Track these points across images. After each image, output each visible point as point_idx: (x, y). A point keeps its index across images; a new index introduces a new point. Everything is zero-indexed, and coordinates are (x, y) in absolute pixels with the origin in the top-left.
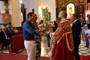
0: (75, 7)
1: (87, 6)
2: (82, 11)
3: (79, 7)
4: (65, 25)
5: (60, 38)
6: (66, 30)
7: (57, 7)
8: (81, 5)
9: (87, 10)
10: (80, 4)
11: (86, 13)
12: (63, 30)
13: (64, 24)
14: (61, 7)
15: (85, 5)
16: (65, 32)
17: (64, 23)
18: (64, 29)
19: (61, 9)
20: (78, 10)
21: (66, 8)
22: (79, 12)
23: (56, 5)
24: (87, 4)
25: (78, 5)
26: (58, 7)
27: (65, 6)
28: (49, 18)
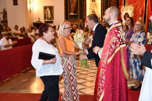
5: (112, 54)
6: (122, 40)
9: (124, 5)
11: (123, 10)
12: (117, 41)
13: (119, 30)
16: (120, 44)
17: (117, 28)
18: (119, 38)
28: (50, 18)
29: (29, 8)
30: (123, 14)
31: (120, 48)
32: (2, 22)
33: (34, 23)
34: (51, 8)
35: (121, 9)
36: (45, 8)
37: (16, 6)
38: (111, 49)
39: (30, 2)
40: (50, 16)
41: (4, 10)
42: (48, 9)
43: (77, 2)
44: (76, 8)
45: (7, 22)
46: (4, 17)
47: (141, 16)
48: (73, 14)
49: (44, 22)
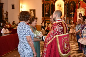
0: (65, 5)
1: (79, 4)
2: (73, 9)
3: (70, 4)
6: (58, 32)
7: (44, 3)
9: (79, 8)
10: (70, 1)
11: (78, 11)
12: (54, 32)
14: (48, 4)
15: (77, 2)
19: (48, 6)
20: (68, 7)
23: (42, 1)
24: (79, 2)
25: (68, 2)
27: (53, 3)
30: (78, 13)
32: (5, 19)
34: (34, 11)
35: (77, 11)
37: (14, 9)
38: (50, 37)
39: (22, 7)
40: (33, 15)
41: (7, 12)
42: (32, 11)
43: (50, 7)
44: (49, 10)
45: (8, 19)
46: (6, 16)
48: (47, 14)
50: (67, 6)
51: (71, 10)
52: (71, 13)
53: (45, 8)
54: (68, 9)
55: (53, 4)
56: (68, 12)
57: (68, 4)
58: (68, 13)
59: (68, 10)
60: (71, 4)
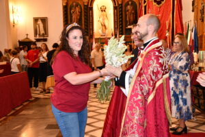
0: (115, 8)
1: (145, 7)
4: (162, 55)
7: (67, 3)
8: (130, 3)
10: (127, 1)
13: (161, 53)
14: (77, 5)
15: (140, 4)
18: (161, 65)
19: (77, 9)
20: (122, 14)
21: (91, 9)
22: (126, 22)
24: (145, 2)
25: (122, 2)
26: (70, 3)
27: (88, 3)
28: (43, 35)
29: (11, 20)
31: (163, 80)
33: (19, 41)
34: (44, 20)
36: (36, 20)
38: (151, 82)
39: (13, 12)
40: (42, 32)
42: (40, 22)
43: (81, 13)
47: (169, 31)
49: (34, 40)
50: (119, 10)
51: (128, 19)
52: (129, 27)
53: (71, 14)
54: (122, 17)
55: (87, 5)
56: (122, 24)
57: (121, 7)
58: (122, 28)
59: (122, 21)
60: (129, 7)
